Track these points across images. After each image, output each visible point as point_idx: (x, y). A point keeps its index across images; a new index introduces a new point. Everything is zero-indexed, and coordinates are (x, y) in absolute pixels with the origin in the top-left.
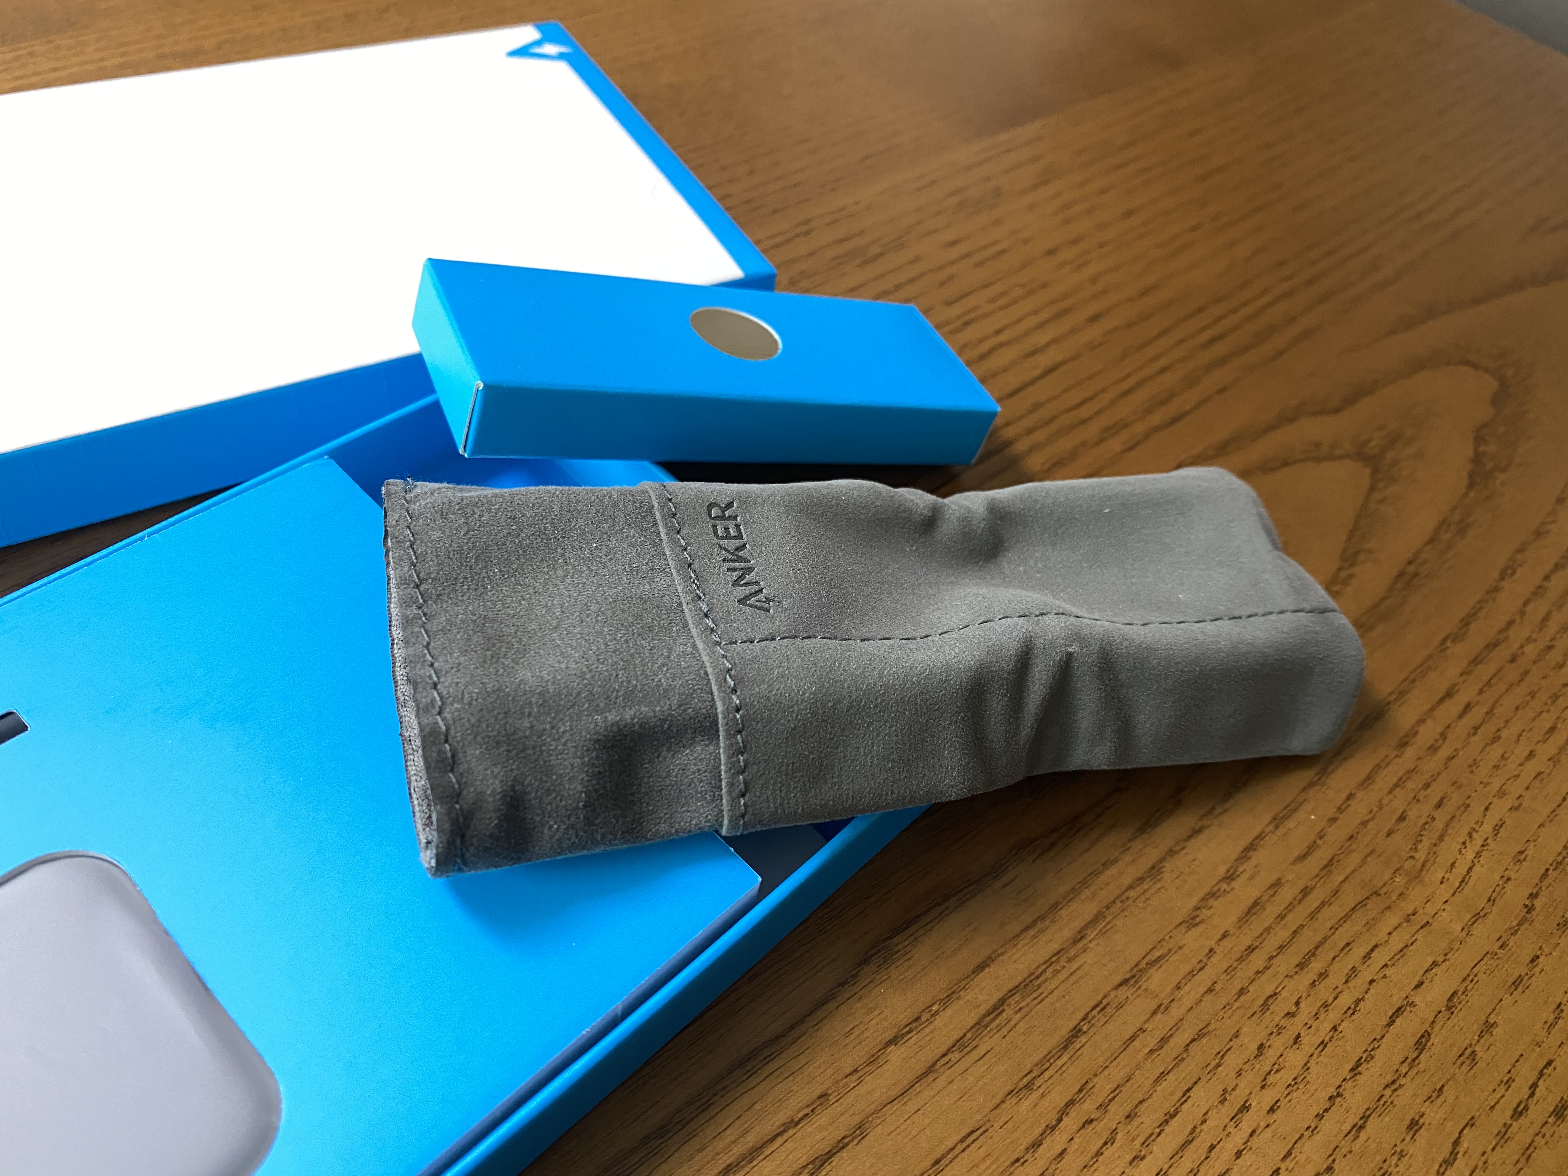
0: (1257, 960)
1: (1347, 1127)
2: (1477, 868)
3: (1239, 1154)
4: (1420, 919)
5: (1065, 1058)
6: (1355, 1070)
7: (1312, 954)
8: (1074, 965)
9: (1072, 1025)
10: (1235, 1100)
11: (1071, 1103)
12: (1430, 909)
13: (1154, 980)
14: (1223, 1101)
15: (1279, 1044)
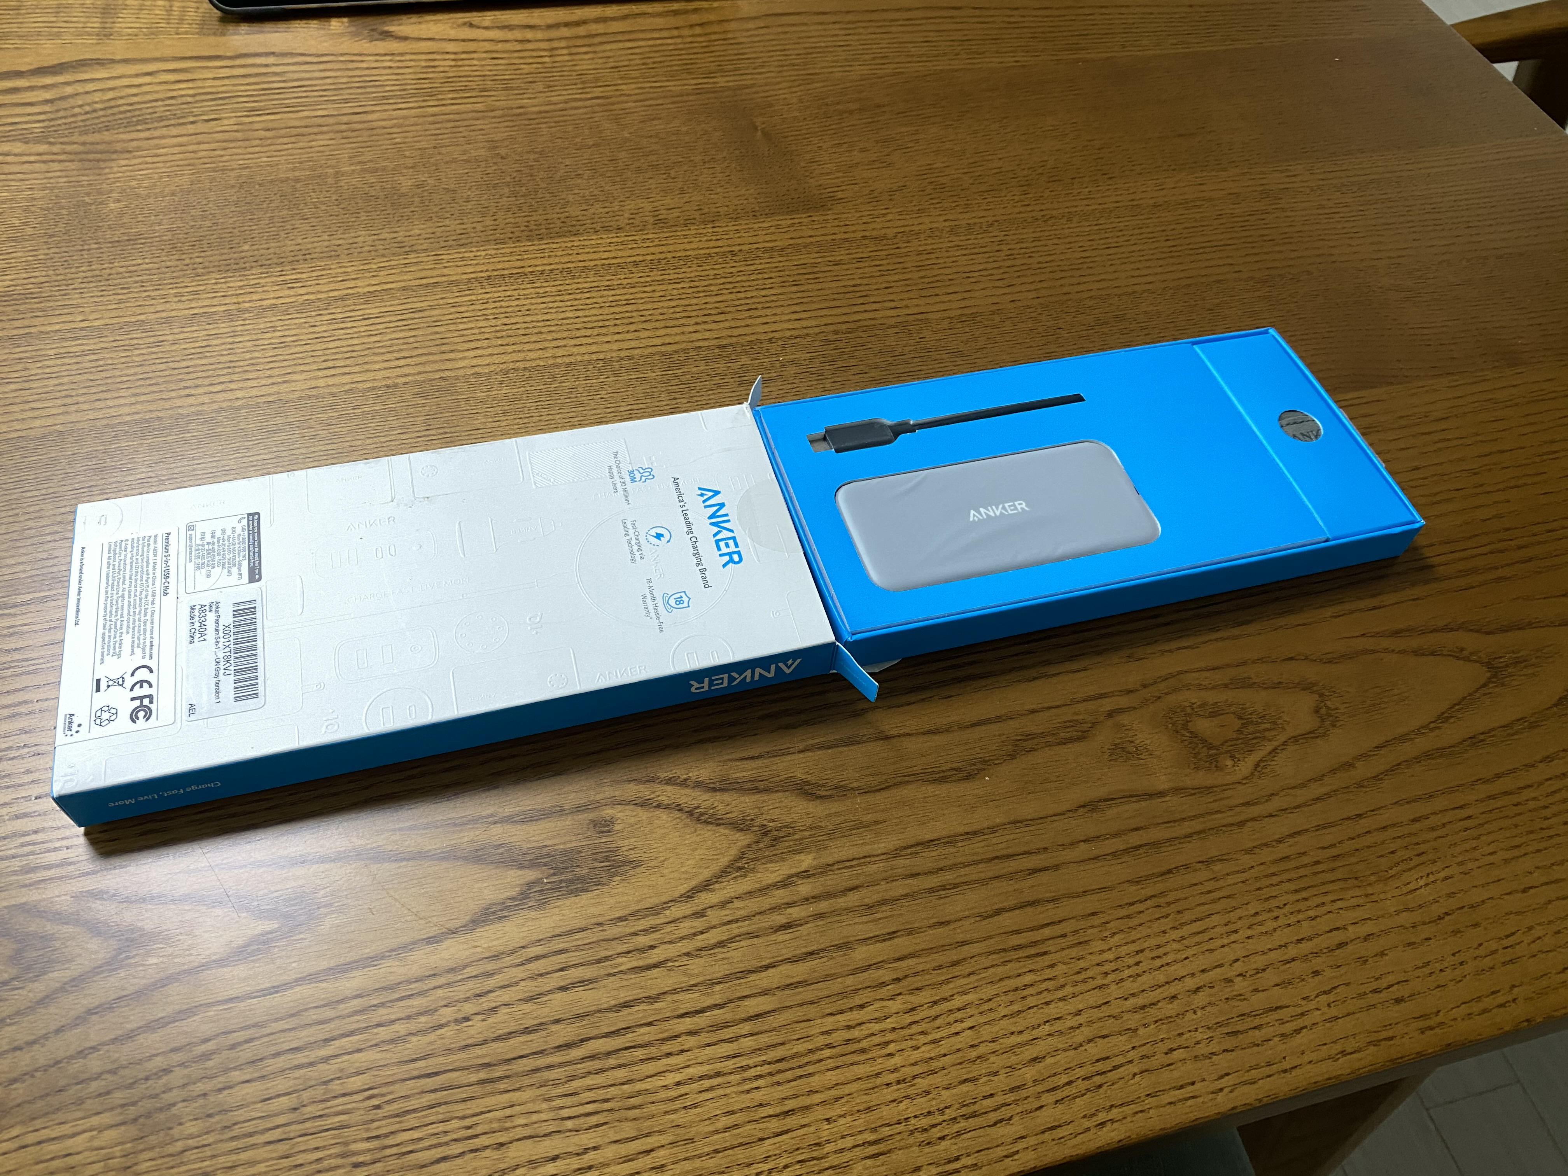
0: (1274, 880)
1: (1282, 959)
2: (1422, 890)
3: (1223, 946)
4: (1374, 898)
5: (1160, 879)
6: (1299, 941)
7: (1305, 889)
9: (1168, 868)
10: (1233, 927)
11: (1154, 896)
12: (1382, 896)
13: (1218, 867)
14: (1226, 925)
15: (1265, 916)
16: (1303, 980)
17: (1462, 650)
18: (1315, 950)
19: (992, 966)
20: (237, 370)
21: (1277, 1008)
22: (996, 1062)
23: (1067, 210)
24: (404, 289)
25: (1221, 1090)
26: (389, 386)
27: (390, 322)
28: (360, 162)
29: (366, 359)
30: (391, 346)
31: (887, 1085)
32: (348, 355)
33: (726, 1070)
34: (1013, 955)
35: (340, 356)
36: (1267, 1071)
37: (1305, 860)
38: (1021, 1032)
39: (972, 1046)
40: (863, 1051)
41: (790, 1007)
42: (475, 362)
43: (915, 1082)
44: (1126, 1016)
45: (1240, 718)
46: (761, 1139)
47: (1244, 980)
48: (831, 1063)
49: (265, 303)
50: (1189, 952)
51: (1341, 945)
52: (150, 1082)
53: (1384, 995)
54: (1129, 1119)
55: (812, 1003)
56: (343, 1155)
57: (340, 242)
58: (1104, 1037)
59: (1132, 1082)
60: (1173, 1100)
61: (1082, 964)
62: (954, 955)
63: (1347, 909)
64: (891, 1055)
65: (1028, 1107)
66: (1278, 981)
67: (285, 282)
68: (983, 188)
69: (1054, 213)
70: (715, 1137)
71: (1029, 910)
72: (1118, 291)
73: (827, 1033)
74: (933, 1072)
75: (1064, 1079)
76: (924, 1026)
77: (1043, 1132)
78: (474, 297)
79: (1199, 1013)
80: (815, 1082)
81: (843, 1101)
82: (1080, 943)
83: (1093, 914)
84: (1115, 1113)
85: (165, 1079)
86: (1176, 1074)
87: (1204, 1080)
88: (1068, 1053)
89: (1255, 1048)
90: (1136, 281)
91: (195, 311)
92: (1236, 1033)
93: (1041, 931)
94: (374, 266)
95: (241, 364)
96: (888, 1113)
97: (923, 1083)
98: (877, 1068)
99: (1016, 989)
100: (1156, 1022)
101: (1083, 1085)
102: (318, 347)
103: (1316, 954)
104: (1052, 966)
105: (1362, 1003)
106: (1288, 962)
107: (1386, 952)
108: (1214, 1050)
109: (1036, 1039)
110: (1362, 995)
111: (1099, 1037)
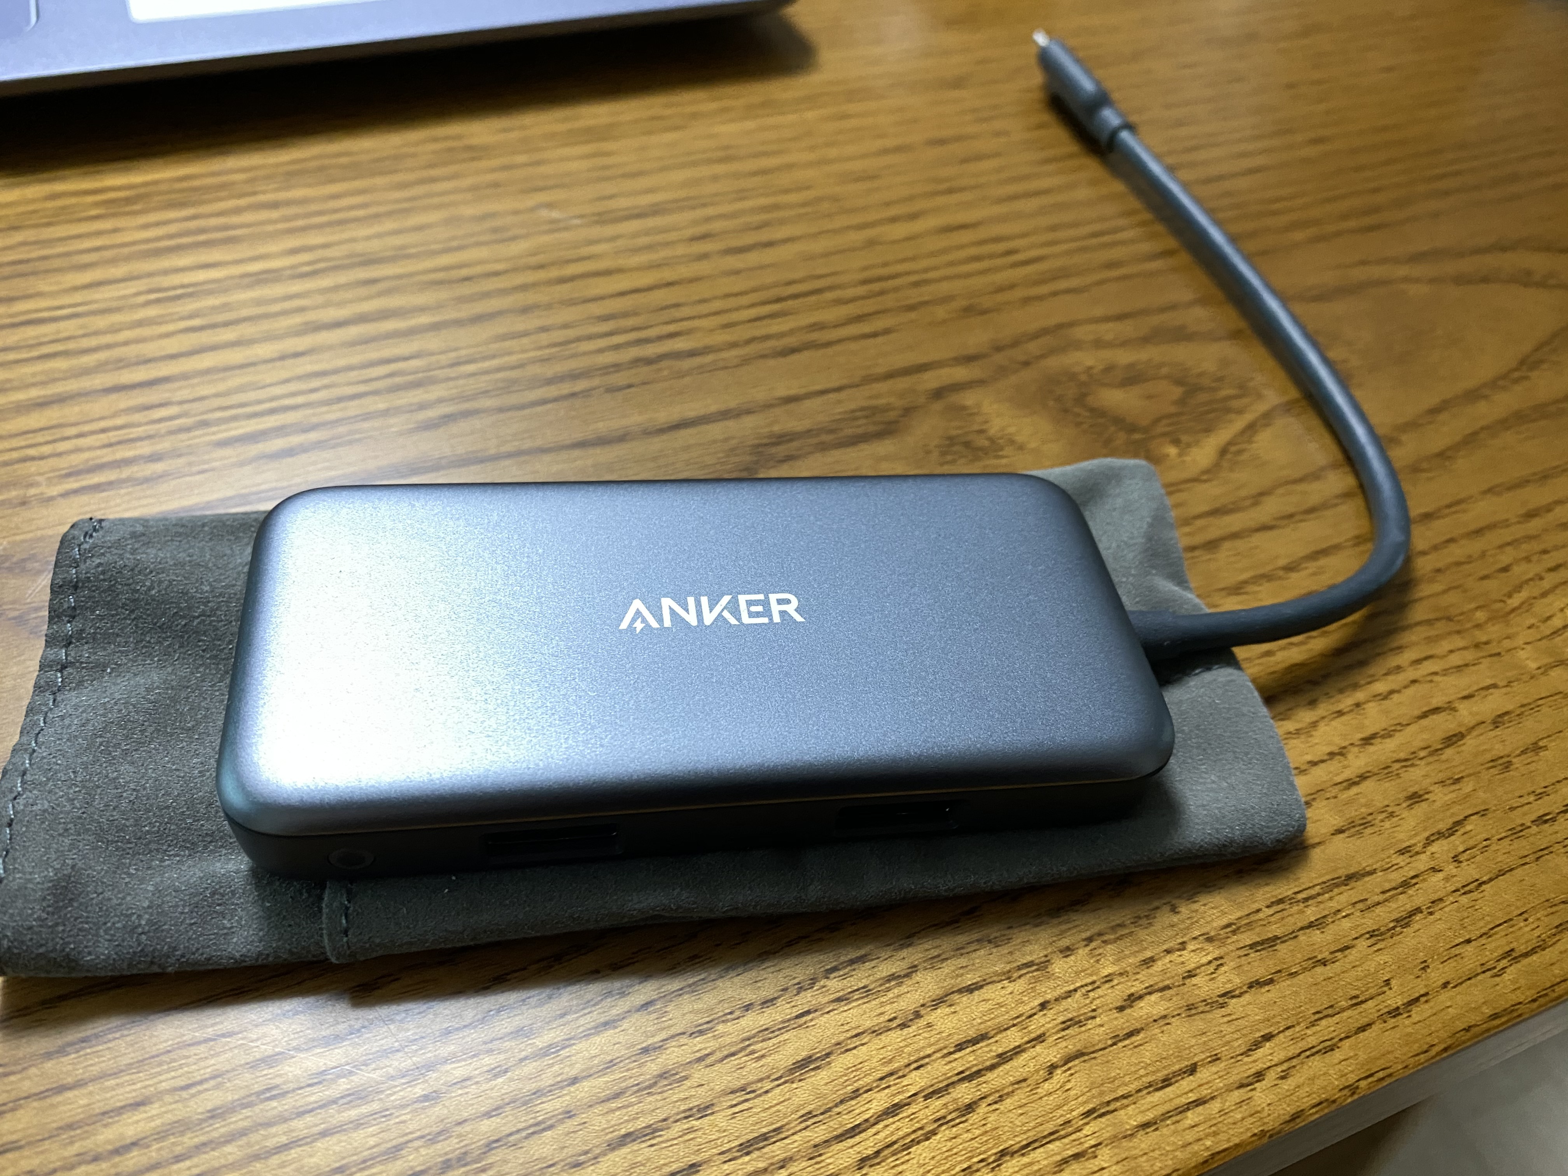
1: (1340, 779)
4: (1493, 649)
6: (1367, 741)
12: (1507, 644)
16: (1392, 815)
17: (1529, 273)
18: (1402, 755)
21: (1350, 877)
22: (707, 1082)
25: (1259, 1076)
36: (1355, 1017)
45: (1180, 384)
51: (1453, 739)
59: (1047, 1086)
60: (1150, 1116)
63: (1446, 672)
75: (878, 1102)
86: (1148, 1053)
87: (1216, 1059)
88: (885, 1038)
89: (1319, 969)
92: (1272, 942)
101: (927, 1112)
103: (1407, 762)
105: (1523, 846)
106: (1351, 783)
107: (1541, 744)
108: (1229, 987)
109: (808, 1012)
110: (1516, 833)
111: (960, 991)
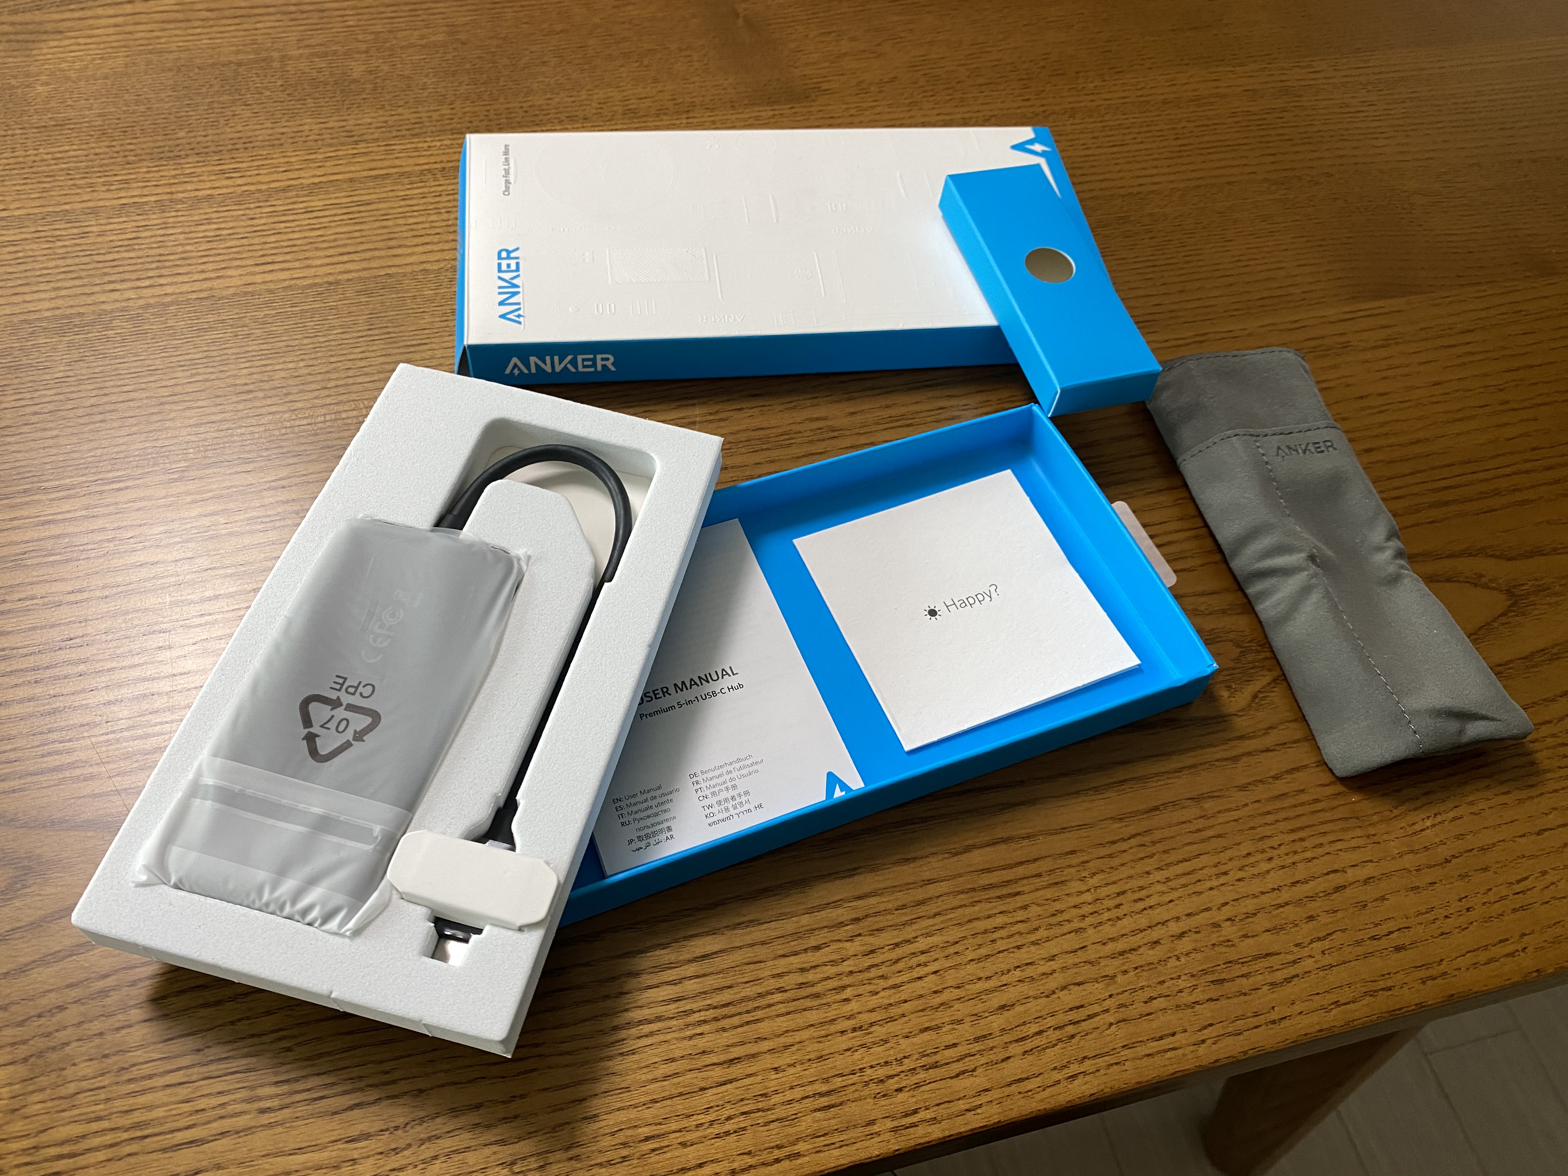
0: (1269, 819)
1: (1275, 903)
2: (1428, 831)
3: (1211, 889)
4: (1376, 839)
5: (1145, 816)
6: (1294, 884)
7: (1302, 828)
8: (1170, 781)
9: (1155, 804)
10: (1223, 868)
11: (1139, 834)
12: (1385, 837)
13: (1208, 805)
14: (1215, 866)
15: (1259, 857)
16: (1297, 925)
17: (1481, 576)
18: (1310, 895)
19: (961, 907)
20: (167, 264)
21: (1267, 955)
22: (961, 1010)
23: (1070, 106)
24: (351, 180)
25: (1203, 1041)
26: (330, 283)
27: (335, 215)
28: (307, 46)
29: (308, 254)
30: (335, 240)
31: (842, 1032)
32: (288, 250)
33: (668, 1014)
34: (983, 895)
35: (280, 250)
36: (1254, 1021)
37: (1304, 798)
38: (988, 978)
39: (935, 992)
40: (817, 996)
41: (740, 948)
42: (424, 258)
43: (873, 1029)
44: (1103, 963)
45: (1238, 646)
46: (703, 1089)
47: (1233, 925)
48: (782, 1008)
49: (200, 193)
50: (1174, 895)
51: (1338, 889)
52: (43, 1020)
53: (1384, 943)
54: (1102, 1072)
55: (763, 943)
56: (249, 1101)
57: (284, 130)
58: (1079, 984)
59: (1108, 1032)
60: (1151, 1051)
61: (1058, 906)
62: (919, 894)
63: (1347, 850)
64: (847, 1000)
65: (994, 1058)
66: (1268, 925)
67: (223, 172)
68: (980, 81)
69: (1057, 108)
70: (652, 1086)
71: (1002, 847)
72: (1123, 192)
73: (779, 975)
74: (892, 1019)
75: (1034, 1028)
76: (884, 970)
77: (1009, 1085)
78: (426, 190)
79: (1183, 959)
80: (764, 1028)
81: (794, 1048)
82: (1057, 883)
83: (1073, 852)
84: (1087, 1065)
85: (59, 1016)
86: (1155, 1024)
87: (1185, 1031)
88: (1038, 1001)
89: (1242, 997)
90: (1141, 181)
91: (124, 201)
92: (1222, 981)
93: (1014, 870)
94: (320, 156)
95: (172, 257)
96: (841, 1063)
97: (879, 1031)
98: (831, 1015)
99: (985, 932)
100: (1136, 968)
101: (1054, 1035)
102: (257, 241)
103: (1311, 898)
104: (1025, 907)
105: (1360, 950)
106: (1280, 906)
107: (1387, 897)
108: (1197, 999)
109: (1006, 985)
110: (1358, 943)
111: (1074, 984)
